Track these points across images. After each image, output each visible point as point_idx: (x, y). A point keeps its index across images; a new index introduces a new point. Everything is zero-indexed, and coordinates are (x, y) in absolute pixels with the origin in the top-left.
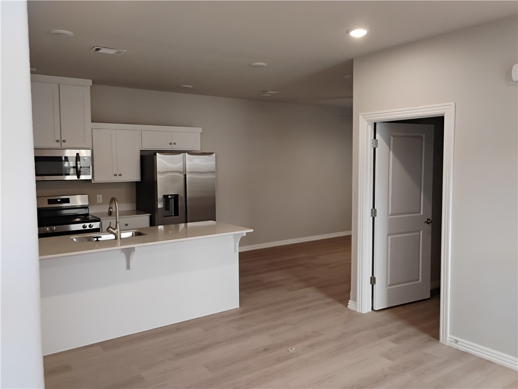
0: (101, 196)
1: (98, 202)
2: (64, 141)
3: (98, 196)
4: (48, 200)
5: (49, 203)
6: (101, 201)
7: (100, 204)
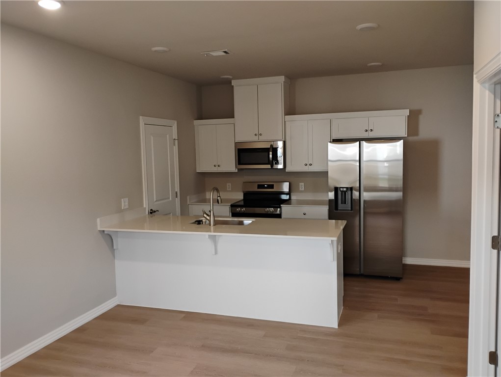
0: (303, 184)
1: (301, 189)
2: (261, 135)
3: (300, 184)
4: (258, 185)
5: (258, 188)
6: (303, 189)
7: (302, 192)
